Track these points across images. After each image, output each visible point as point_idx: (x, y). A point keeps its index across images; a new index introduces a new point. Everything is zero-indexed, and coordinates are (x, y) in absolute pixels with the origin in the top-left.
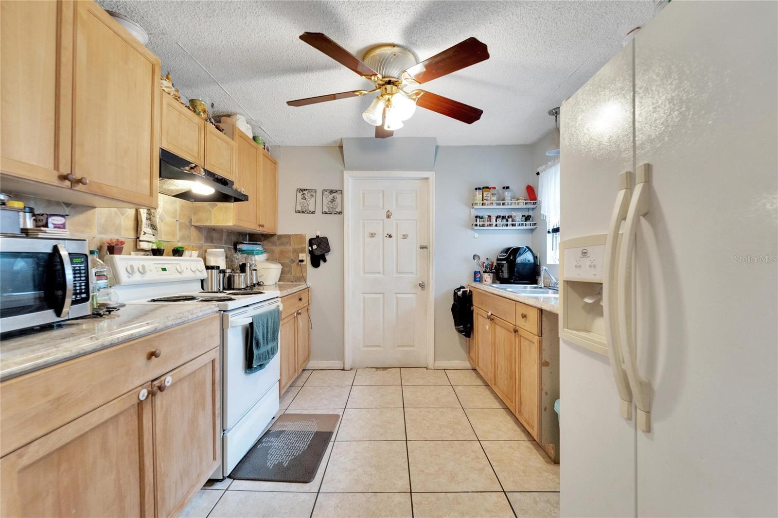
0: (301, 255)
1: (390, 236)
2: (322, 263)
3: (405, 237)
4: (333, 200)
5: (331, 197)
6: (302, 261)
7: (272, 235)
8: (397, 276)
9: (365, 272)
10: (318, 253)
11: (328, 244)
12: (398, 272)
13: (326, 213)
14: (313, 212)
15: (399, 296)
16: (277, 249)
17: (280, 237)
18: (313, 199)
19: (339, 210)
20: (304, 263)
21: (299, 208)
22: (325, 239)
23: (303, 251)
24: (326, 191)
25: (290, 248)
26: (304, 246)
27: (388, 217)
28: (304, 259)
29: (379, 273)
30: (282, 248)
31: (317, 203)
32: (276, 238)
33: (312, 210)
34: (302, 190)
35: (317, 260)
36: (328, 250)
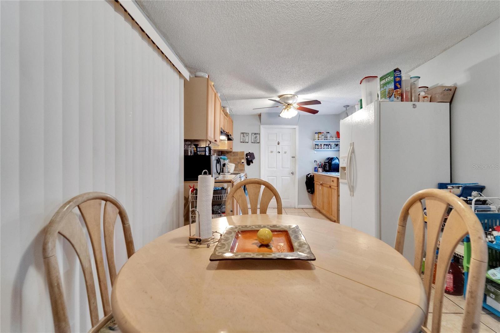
0: (242, 160)
1: (279, 152)
2: (251, 163)
3: (285, 153)
4: (256, 137)
5: (255, 136)
6: (243, 163)
7: (231, 152)
8: (282, 169)
9: (268, 168)
10: (250, 159)
11: (254, 156)
12: (282, 168)
13: (253, 143)
14: (248, 142)
15: (283, 177)
16: (232, 158)
17: (234, 153)
18: (248, 137)
19: (258, 141)
20: (244, 164)
21: (242, 141)
22: (253, 153)
23: (243, 158)
24: (253, 133)
25: (238, 157)
26: (244, 156)
27: (278, 144)
28: (244, 162)
29: (274, 168)
30: (235, 157)
31: (249, 138)
32: (232, 153)
33: (247, 141)
34: (243, 133)
35: (249, 162)
36: (254, 158)
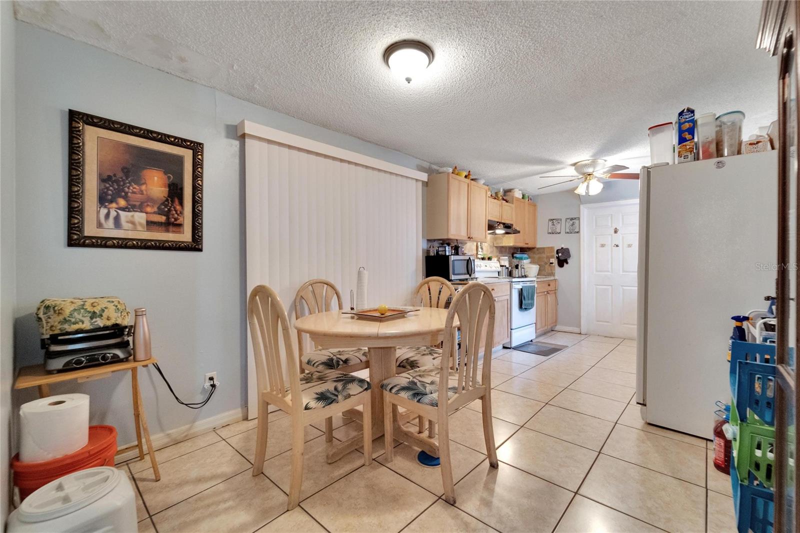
0: (551, 259)
1: (617, 246)
2: (565, 264)
3: (630, 246)
4: (573, 224)
5: (571, 222)
6: (552, 263)
7: (533, 248)
8: (624, 273)
9: (597, 271)
10: (562, 258)
11: (569, 252)
12: (624, 271)
13: (568, 233)
14: (559, 233)
15: (625, 288)
16: (537, 256)
17: (538, 249)
18: (560, 224)
19: (577, 230)
20: (554, 265)
21: (550, 231)
22: (568, 249)
23: (552, 257)
24: (568, 219)
25: (544, 256)
26: (553, 254)
27: (616, 232)
28: (554, 262)
29: (608, 271)
30: (540, 255)
31: (562, 227)
32: (536, 249)
33: (559, 231)
34: (552, 220)
35: (562, 262)
36: (569, 256)
